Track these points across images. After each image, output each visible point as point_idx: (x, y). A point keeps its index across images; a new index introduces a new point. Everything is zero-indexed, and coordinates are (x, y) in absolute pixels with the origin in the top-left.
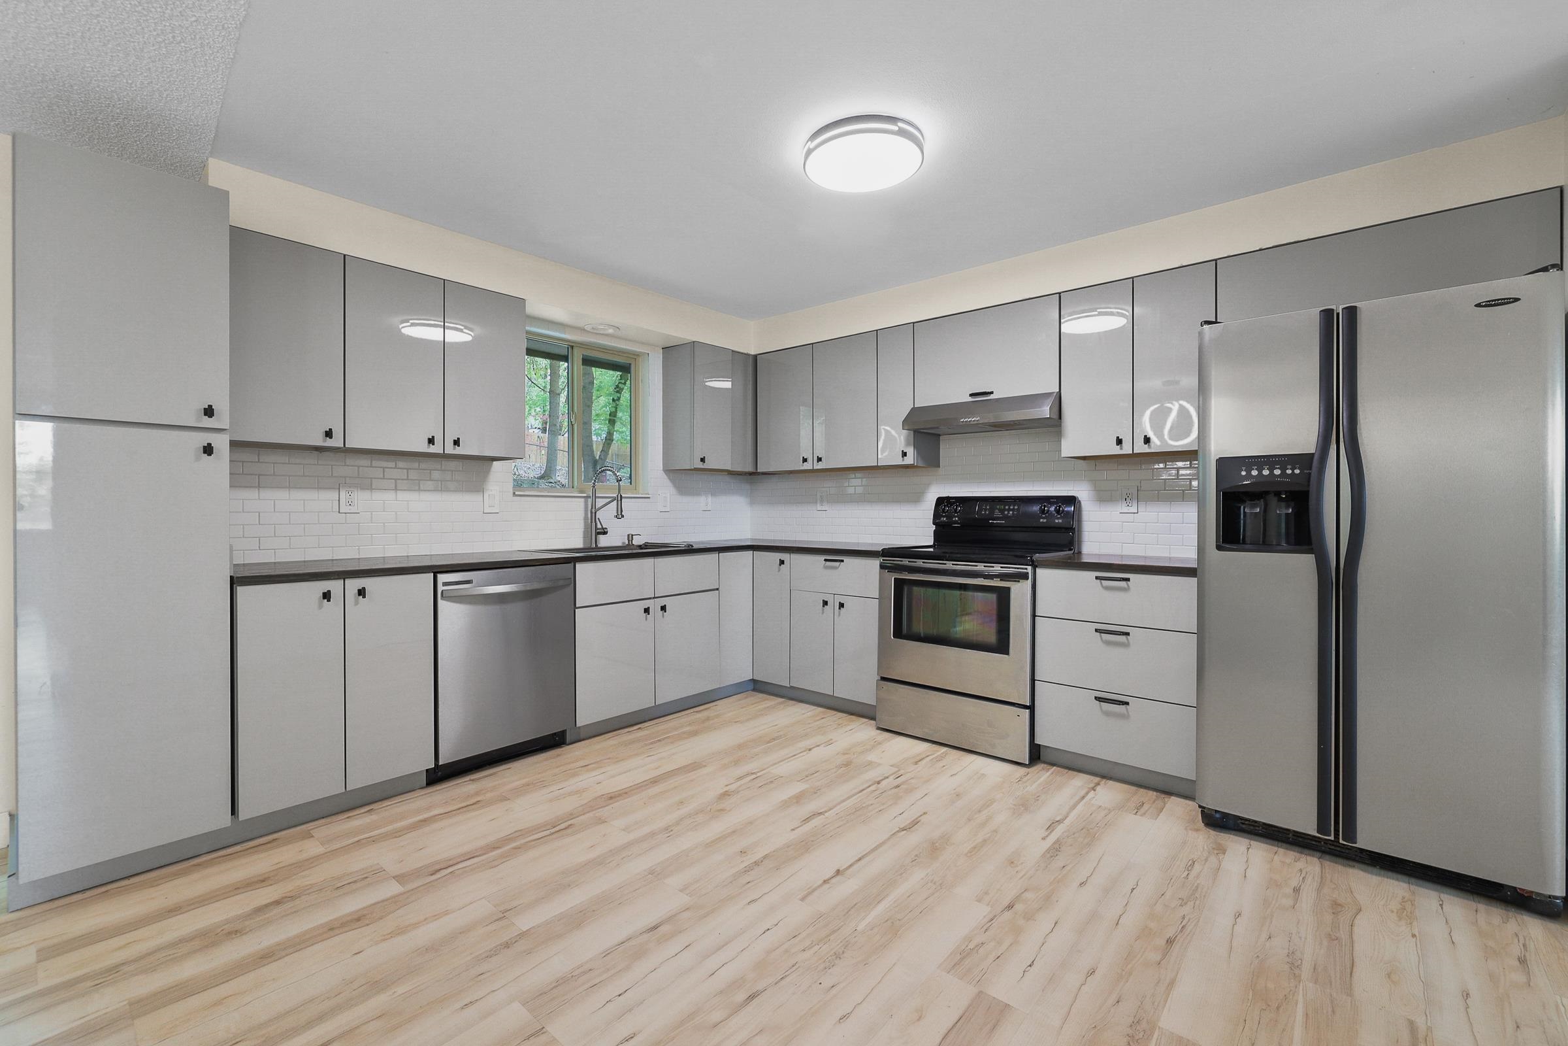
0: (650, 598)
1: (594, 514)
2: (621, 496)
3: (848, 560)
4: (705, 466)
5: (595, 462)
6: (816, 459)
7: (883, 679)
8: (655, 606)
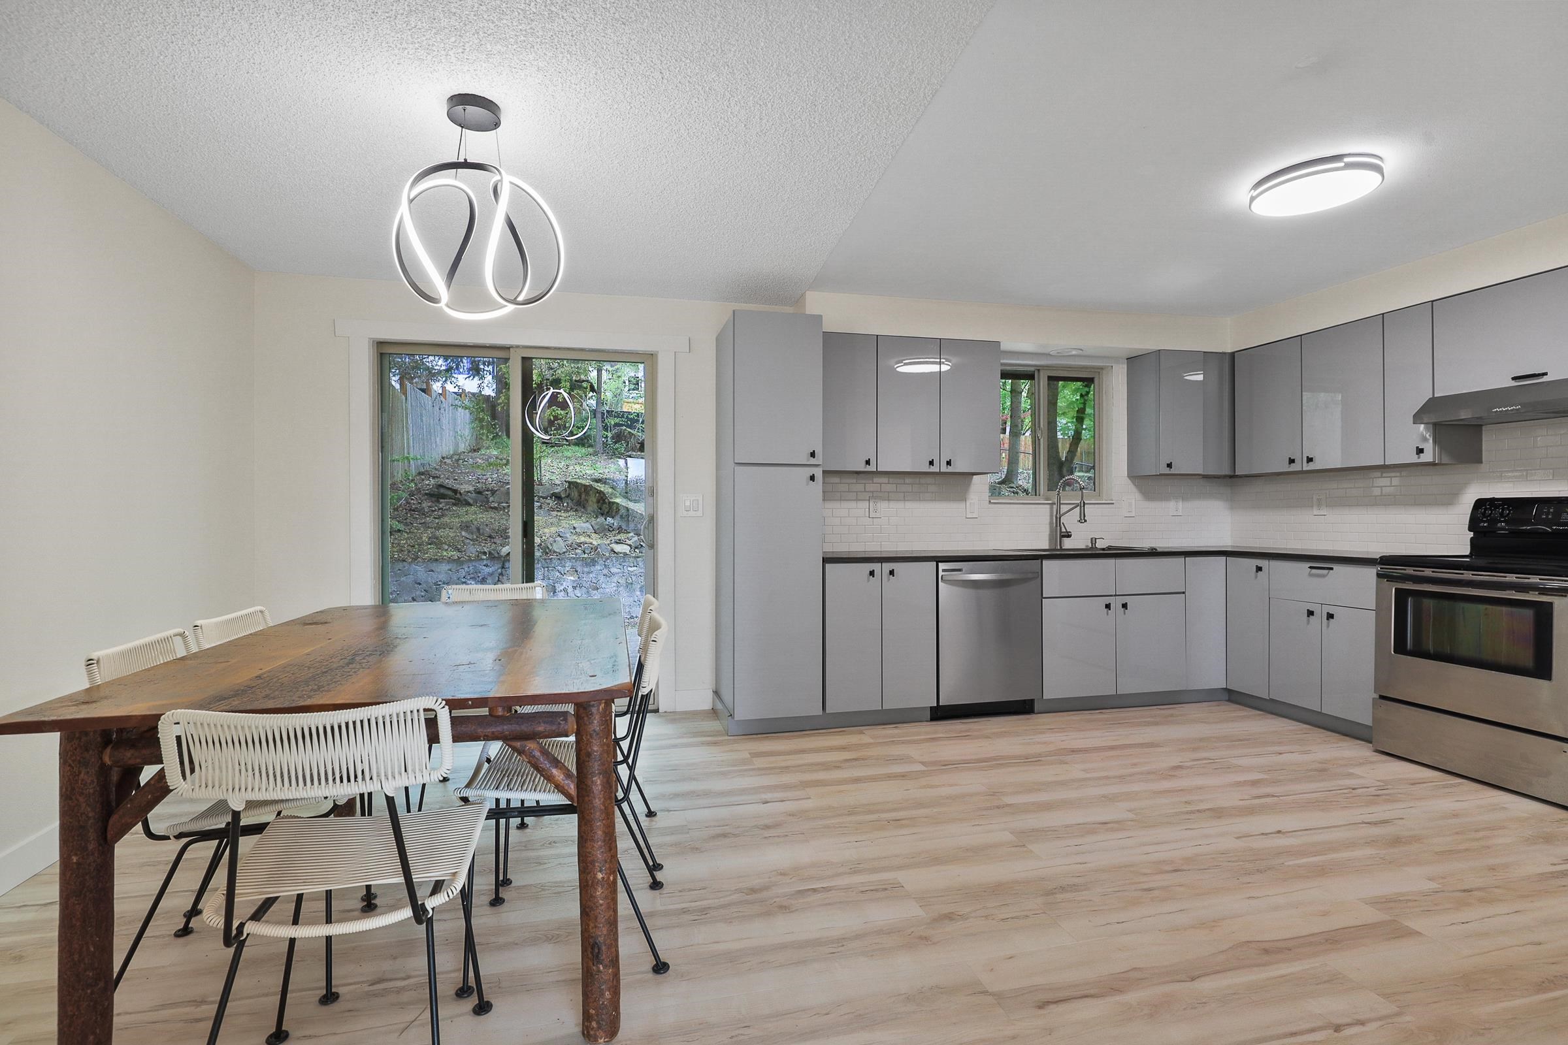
0: (1111, 596)
1: (1058, 519)
2: (1084, 502)
3: (1339, 569)
4: (1173, 471)
5: (1061, 464)
6: (1305, 459)
7: (1382, 697)
8: (1116, 603)
